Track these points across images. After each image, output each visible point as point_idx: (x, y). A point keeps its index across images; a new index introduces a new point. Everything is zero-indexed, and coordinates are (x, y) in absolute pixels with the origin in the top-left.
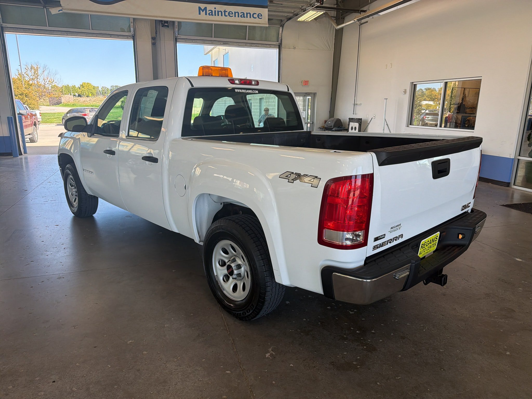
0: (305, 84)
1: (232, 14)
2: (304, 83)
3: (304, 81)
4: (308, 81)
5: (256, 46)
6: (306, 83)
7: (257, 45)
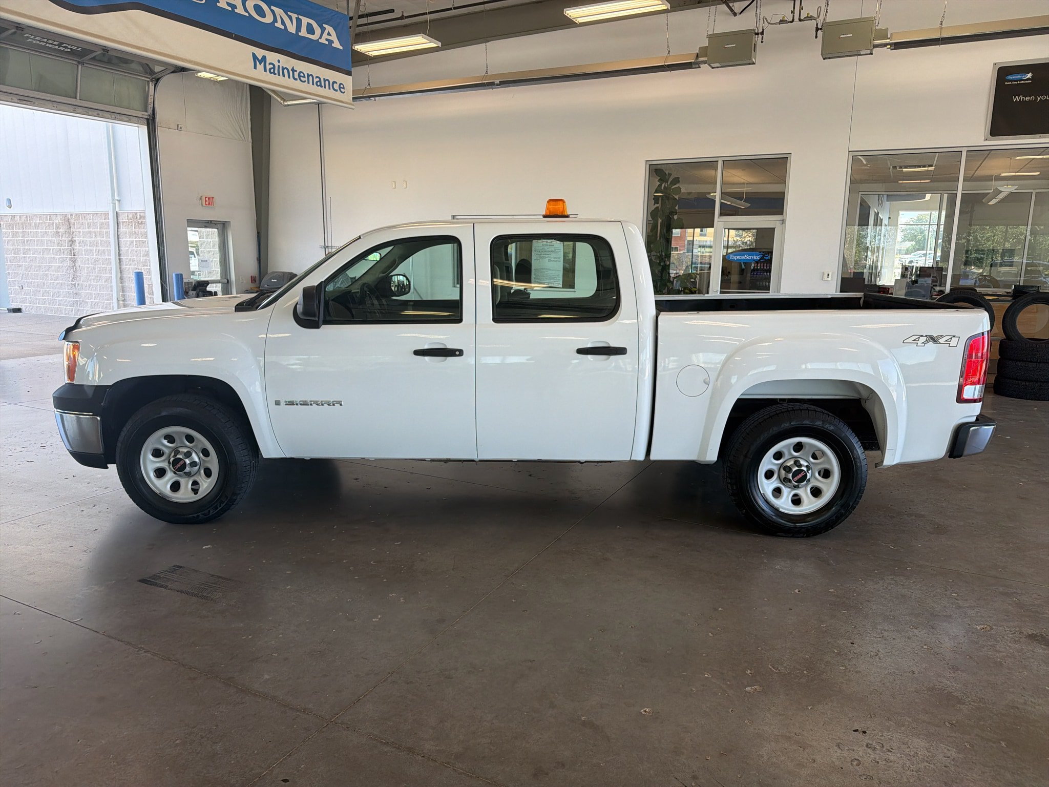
0: (207, 203)
1: (304, 77)
2: (206, 201)
3: (206, 197)
4: (213, 198)
5: (98, 116)
6: (210, 201)
7: (100, 112)
